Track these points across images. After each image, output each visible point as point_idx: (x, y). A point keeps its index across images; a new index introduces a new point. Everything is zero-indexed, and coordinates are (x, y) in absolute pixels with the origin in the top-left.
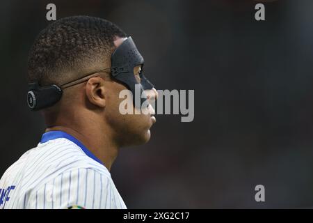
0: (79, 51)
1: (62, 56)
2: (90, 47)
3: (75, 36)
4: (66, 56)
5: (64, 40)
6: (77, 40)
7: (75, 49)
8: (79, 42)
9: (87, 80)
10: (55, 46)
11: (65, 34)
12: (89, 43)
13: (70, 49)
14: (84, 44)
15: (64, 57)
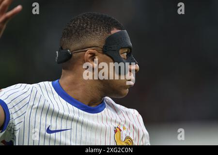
0: (87, 32)
1: (76, 34)
2: (94, 31)
3: (87, 23)
4: (78, 33)
5: (80, 24)
6: (87, 25)
7: (84, 30)
8: (89, 27)
9: (86, 51)
10: (74, 26)
11: (82, 21)
12: (94, 28)
13: (82, 30)
14: (90, 28)
15: (77, 34)
